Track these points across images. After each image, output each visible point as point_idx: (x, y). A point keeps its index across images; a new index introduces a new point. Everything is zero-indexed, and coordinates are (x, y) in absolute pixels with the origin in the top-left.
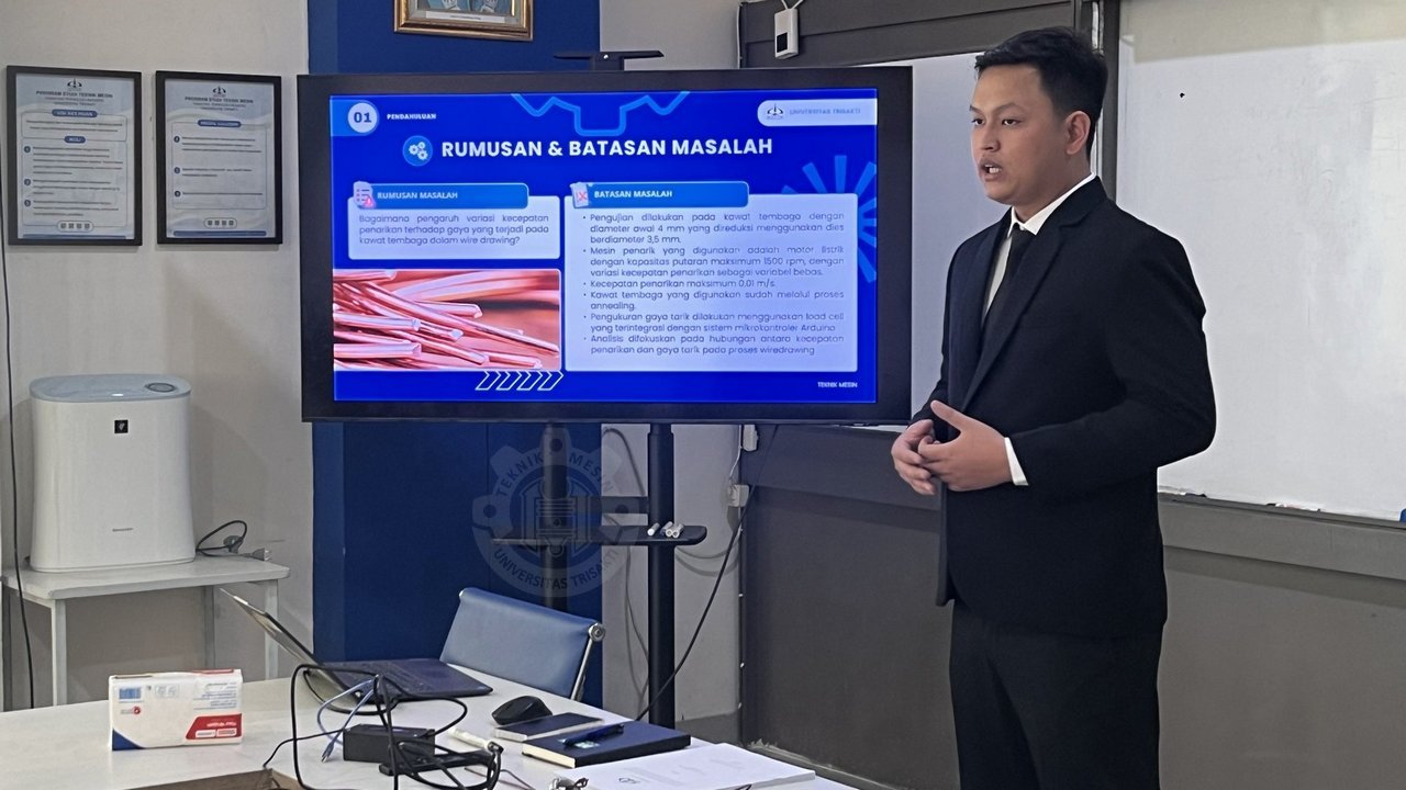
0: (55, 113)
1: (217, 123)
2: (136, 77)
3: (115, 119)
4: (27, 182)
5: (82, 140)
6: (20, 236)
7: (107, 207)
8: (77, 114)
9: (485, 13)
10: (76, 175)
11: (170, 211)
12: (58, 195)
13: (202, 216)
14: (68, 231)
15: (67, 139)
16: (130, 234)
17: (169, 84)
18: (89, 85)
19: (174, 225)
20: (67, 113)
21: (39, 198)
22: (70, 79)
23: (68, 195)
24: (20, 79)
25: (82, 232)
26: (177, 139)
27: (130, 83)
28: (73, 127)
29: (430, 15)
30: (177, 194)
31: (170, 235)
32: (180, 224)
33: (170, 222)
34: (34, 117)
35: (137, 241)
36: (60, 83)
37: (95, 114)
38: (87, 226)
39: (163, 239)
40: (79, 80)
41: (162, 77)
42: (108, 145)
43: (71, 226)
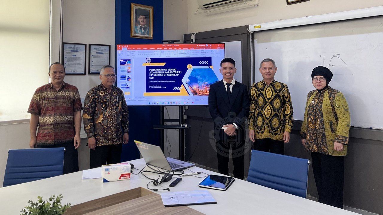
0: (71, 51)
1: (100, 53)
2: (86, 45)
3: (82, 52)
4: (66, 63)
5: (76, 56)
7: (80, 68)
8: (75, 51)
9: (145, 35)
10: (74, 62)
11: (91, 68)
12: (71, 66)
13: (97, 69)
15: (73, 56)
16: (84, 73)
18: (77, 46)
20: (73, 51)
21: (67, 66)
22: (74, 45)
23: (73, 66)
24: (65, 45)
26: (92, 56)
27: (84, 46)
28: (75, 54)
29: (137, 35)
30: (92, 65)
31: (91, 73)
33: (91, 71)
34: (67, 52)
36: (72, 46)
37: (78, 51)
38: (76, 71)
39: (89, 74)
40: (76, 45)
41: (90, 45)
42: (80, 57)
43: (73, 71)
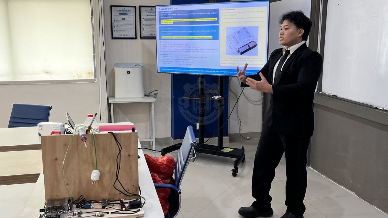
0: (119, 14)
1: (151, 15)
2: (135, 7)
3: (131, 15)
4: (115, 27)
5: (125, 19)
6: (113, 37)
7: (130, 31)
8: (124, 14)
10: (124, 26)
11: (142, 32)
12: (121, 29)
13: (149, 33)
14: (123, 36)
15: (122, 19)
16: (134, 37)
17: (141, 8)
18: (126, 9)
19: (143, 35)
21: (117, 30)
23: (122, 29)
24: (113, 8)
25: (126, 36)
26: (143, 19)
27: (134, 8)
28: (123, 16)
30: (144, 29)
31: (142, 37)
32: (144, 35)
33: (142, 34)
34: (116, 15)
35: (136, 38)
36: (121, 8)
37: (127, 14)
38: (126, 35)
39: (141, 38)
40: (124, 8)
42: (130, 20)
43: (123, 35)
